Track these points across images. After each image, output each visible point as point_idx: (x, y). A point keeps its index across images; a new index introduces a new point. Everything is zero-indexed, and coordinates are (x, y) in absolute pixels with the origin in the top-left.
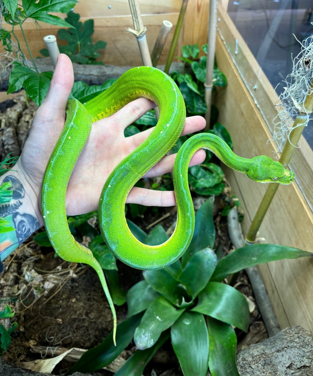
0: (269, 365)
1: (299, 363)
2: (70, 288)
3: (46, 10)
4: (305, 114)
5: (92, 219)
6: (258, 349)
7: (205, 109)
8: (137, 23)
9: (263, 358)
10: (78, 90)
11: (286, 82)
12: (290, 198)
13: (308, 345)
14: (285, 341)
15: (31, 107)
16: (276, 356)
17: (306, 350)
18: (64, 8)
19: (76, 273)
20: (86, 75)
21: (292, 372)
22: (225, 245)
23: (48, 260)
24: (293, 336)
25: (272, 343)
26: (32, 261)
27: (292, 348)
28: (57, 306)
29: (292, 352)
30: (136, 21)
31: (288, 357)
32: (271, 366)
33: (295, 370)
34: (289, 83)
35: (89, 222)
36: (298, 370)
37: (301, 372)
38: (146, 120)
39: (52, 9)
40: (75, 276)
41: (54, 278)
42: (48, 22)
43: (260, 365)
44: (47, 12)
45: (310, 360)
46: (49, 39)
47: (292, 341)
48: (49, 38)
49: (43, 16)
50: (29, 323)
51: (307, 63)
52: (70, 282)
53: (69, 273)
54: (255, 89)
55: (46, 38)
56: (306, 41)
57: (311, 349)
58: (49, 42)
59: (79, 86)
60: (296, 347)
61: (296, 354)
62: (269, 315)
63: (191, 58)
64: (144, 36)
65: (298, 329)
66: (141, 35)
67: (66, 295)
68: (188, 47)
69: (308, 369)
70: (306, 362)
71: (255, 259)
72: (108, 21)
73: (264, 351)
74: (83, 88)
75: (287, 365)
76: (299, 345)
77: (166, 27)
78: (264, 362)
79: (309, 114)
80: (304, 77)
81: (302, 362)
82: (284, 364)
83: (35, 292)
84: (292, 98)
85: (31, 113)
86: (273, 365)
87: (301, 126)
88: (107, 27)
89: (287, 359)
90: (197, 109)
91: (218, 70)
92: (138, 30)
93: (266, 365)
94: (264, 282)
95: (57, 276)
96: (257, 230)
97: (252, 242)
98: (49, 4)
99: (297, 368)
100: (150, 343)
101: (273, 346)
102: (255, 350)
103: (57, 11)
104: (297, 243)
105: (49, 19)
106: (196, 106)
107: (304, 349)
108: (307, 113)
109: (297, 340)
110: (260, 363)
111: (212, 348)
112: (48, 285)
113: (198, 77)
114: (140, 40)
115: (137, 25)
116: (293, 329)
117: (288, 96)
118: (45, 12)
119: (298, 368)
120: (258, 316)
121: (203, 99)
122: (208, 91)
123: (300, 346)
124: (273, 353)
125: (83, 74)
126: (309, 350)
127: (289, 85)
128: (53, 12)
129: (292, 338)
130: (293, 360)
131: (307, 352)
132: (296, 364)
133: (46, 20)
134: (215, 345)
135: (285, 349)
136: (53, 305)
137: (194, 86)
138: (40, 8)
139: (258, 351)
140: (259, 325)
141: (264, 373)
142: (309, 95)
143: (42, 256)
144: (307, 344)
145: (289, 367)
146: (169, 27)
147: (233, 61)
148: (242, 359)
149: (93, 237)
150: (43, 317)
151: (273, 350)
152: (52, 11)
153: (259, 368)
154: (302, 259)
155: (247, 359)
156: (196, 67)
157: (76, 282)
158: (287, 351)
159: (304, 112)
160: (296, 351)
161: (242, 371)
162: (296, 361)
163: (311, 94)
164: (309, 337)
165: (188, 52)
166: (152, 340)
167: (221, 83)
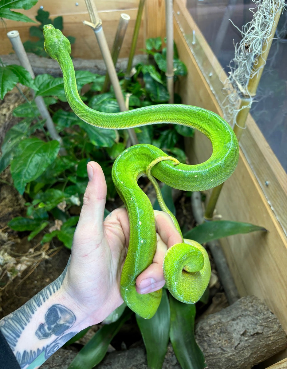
0: (224, 333)
1: (252, 331)
2: (44, 268)
3: (9, 7)
4: (248, 97)
5: (61, 204)
6: (215, 319)
7: (167, 97)
8: (93, 16)
9: (219, 326)
10: (43, 83)
11: (230, 67)
12: (243, 177)
13: (261, 313)
14: (240, 310)
15: (8, 101)
16: (231, 324)
17: (258, 318)
18: (26, 5)
19: (49, 255)
20: (55, 69)
21: (246, 339)
22: (190, 223)
23: (24, 244)
24: (247, 305)
25: (228, 313)
26: (9, 245)
27: (246, 316)
28: (32, 286)
29: (246, 321)
30: (91, 14)
31: (242, 325)
32: (226, 334)
33: (249, 337)
34: (233, 68)
35: (59, 206)
36: (251, 337)
37: (254, 339)
38: (111, 109)
39: (15, 6)
40: (47, 257)
41: (27, 260)
42: (11, 19)
43: (216, 334)
44: (9, 9)
45: (262, 327)
46: (12, 35)
47: (246, 310)
48: (13, 33)
49: (6, 13)
50: (7, 304)
51: (247, 48)
52: (44, 263)
53: (41, 255)
54: (211, 77)
55: (10, 34)
56: (245, 26)
57: (263, 317)
58: (12, 37)
59: (44, 79)
60: (249, 315)
61: (250, 322)
62: (230, 286)
63: (154, 50)
64: (100, 28)
65: (252, 299)
66: (97, 27)
67: (40, 276)
68: (151, 40)
69: (261, 335)
70: (259, 329)
71: (211, 235)
72: (76, 18)
73: (220, 320)
74: (49, 80)
75: (242, 333)
76: (252, 313)
77: (124, 20)
78: (220, 330)
79: (252, 97)
80: (246, 61)
81: (255, 329)
82: (239, 331)
83: (9, 274)
84: (237, 83)
85: (8, 107)
86: (229, 333)
87: (246, 108)
88: (75, 23)
89: (241, 328)
90: (161, 97)
91: (179, 61)
92: (94, 23)
93: (222, 333)
94: (225, 256)
95: (30, 258)
96: (214, 208)
97: (210, 219)
98: (12, 2)
99: (250, 335)
100: (115, 317)
101: (229, 315)
102: (213, 319)
103: (19, 8)
104: (251, 219)
105: (12, 16)
106: (160, 95)
107: (257, 317)
108: (250, 96)
109: (251, 309)
110: (216, 332)
111: (173, 319)
112: (21, 267)
113: (161, 67)
114: (97, 32)
115: (93, 18)
116: (247, 299)
117: (233, 80)
118: (8, 9)
119: (252, 335)
120: (220, 288)
121: (166, 88)
122: (170, 80)
123: (254, 314)
124: (228, 322)
125: (52, 68)
126: (261, 318)
127: (233, 70)
128: (15, 9)
129: (246, 307)
130: (247, 327)
131: (260, 320)
132: (249, 331)
133: (9, 16)
134: (177, 316)
135: (240, 317)
136: (28, 286)
137: (157, 76)
138: (2, 5)
139: (215, 320)
140: (221, 296)
141: (220, 341)
142: (251, 79)
143: (19, 241)
144: (259, 312)
145: (243, 334)
146: (126, 20)
147: (191, 51)
148: (200, 328)
149: (65, 221)
150: (19, 297)
151: (229, 319)
152: (15, 7)
153: (216, 336)
154: (255, 233)
155: (204, 328)
156: (158, 58)
157: (50, 263)
158: (241, 319)
159: (248, 95)
160: (249, 319)
161: (200, 340)
162: (250, 328)
163: (252, 77)
164: (261, 306)
165: (151, 44)
166: (117, 315)
167: (182, 72)
